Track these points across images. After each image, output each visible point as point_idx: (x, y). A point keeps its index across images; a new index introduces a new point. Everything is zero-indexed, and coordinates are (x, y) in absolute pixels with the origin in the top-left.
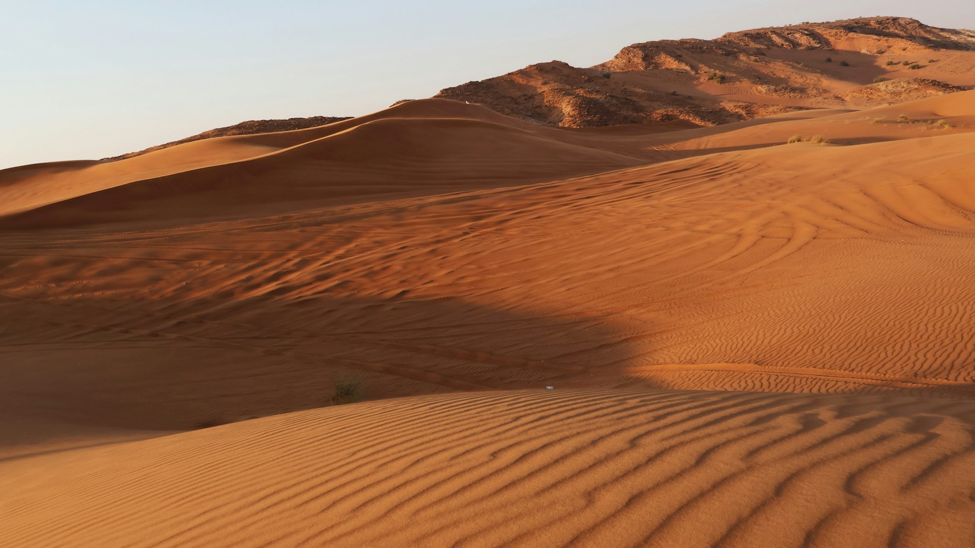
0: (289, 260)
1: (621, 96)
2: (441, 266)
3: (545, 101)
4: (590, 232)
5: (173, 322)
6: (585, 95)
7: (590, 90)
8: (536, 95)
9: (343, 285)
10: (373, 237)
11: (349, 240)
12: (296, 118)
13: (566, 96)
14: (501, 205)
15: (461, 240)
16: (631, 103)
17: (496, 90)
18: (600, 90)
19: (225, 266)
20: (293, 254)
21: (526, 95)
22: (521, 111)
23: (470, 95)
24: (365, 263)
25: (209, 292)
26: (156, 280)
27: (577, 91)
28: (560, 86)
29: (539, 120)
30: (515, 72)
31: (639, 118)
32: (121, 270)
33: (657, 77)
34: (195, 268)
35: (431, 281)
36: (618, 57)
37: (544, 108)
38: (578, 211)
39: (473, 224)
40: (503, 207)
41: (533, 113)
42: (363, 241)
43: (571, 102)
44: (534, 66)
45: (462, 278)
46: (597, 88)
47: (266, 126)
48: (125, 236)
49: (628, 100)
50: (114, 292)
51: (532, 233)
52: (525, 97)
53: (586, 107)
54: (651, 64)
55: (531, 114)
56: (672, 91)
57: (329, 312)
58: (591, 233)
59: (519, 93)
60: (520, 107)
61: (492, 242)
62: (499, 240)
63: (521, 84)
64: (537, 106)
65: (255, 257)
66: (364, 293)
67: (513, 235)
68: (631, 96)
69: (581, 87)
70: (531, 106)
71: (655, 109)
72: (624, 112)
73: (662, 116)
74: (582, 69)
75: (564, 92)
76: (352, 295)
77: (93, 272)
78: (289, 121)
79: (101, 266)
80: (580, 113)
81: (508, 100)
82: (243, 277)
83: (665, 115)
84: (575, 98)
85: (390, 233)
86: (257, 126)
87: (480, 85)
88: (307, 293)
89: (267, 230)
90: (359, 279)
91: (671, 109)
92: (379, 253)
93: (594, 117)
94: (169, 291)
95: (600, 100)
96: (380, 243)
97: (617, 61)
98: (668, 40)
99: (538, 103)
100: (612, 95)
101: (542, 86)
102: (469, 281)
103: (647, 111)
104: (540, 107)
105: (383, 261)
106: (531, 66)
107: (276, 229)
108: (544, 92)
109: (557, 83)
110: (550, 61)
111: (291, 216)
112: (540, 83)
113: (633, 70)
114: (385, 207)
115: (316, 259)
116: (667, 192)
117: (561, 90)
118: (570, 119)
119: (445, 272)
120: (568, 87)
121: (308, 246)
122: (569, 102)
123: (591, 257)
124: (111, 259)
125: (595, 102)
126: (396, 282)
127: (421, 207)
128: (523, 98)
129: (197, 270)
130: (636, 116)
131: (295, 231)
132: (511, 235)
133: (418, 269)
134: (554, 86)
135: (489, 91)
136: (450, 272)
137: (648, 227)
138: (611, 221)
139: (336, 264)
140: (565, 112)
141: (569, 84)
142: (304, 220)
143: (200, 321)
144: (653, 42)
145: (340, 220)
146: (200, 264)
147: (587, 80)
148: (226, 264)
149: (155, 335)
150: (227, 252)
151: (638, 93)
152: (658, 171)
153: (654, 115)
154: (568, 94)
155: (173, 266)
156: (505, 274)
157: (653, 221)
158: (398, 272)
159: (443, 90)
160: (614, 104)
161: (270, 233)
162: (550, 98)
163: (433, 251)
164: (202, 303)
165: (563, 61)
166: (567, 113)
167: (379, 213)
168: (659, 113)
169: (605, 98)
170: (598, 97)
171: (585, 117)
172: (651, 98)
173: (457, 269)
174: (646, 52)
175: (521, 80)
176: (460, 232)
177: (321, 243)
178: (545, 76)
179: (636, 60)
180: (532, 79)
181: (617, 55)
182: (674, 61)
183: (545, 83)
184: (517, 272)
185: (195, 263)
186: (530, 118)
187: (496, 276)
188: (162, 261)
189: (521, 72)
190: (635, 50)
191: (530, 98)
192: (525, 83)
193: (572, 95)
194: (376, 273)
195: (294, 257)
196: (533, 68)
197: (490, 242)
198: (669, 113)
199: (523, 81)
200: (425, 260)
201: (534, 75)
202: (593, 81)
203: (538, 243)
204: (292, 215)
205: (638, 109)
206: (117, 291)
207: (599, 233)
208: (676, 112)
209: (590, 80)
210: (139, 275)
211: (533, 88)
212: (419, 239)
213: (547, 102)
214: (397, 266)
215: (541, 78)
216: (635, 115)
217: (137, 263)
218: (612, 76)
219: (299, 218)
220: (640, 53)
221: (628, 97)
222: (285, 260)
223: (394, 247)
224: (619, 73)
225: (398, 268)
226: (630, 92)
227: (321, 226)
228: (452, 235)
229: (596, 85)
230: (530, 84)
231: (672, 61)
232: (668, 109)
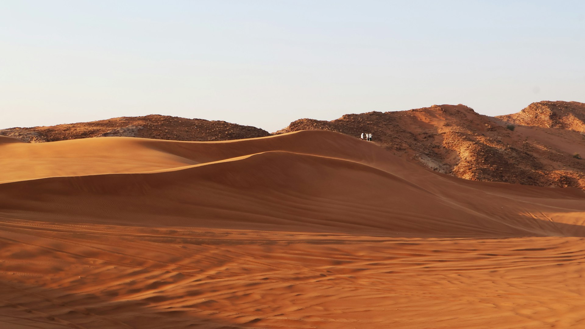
0: (168, 272)
1: (522, 150)
2: (294, 302)
3: (444, 142)
4: (430, 295)
5: (67, 310)
6: (485, 143)
7: (491, 139)
8: (436, 135)
9: (207, 304)
10: (243, 264)
11: (221, 263)
12: (201, 119)
13: (466, 141)
14: (361, 254)
15: (317, 281)
16: (531, 159)
17: (397, 124)
18: (501, 140)
19: (115, 268)
20: (172, 267)
21: (427, 133)
22: (418, 148)
23: (371, 124)
24: (230, 287)
25: (98, 289)
26: (57, 270)
27: (478, 138)
28: (462, 130)
29: (435, 160)
30: (419, 109)
31: (536, 175)
32: (30, 255)
33: (561, 137)
34: (91, 265)
35: (282, 315)
36: (526, 111)
37: (442, 149)
38: (427, 273)
39: (331, 268)
40: (362, 256)
41: (430, 152)
42: (233, 266)
43: (470, 147)
44: (439, 106)
45: (309, 317)
46: (499, 138)
47: (171, 122)
48: (38, 226)
49: (528, 155)
50: (23, 274)
51: (381, 287)
52: (425, 135)
53: (484, 155)
54: (559, 123)
55: (428, 153)
56: (575, 154)
57: (192, 325)
58: (431, 297)
59: (419, 131)
60: (418, 144)
61: (343, 288)
62: (350, 288)
63: (423, 122)
64: (436, 146)
65: (140, 264)
66: (224, 315)
67: (363, 285)
68: (532, 152)
69: (483, 135)
70: (429, 145)
71: (554, 169)
72: (522, 167)
73: (561, 178)
74: (487, 117)
75: (465, 137)
76: (214, 314)
77: (8, 254)
78: (193, 121)
79: (16, 249)
80: (477, 160)
81: (408, 135)
82: (128, 280)
83: (564, 177)
84: (475, 144)
85: (259, 263)
86: (163, 120)
87: (382, 116)
88: (177, 306)
89: (154, 241)
90: (223, 301)
91: (571, 172)
92: (243, 280)
93: (491, 166)
94: (67, 281)
95: (500, 150)
96: (247, 271)
97: (524, 114)
98: (579, 103)
99: (437, 143)
100: (514, 147)
101: (444, 127)
102: (313, 321)
103: (545, 170)
104: (438, 147)
105: (247, 288)
106: (436, 106)
107: (163, 242)
108: (445, 133)
109: (459, 127)
110: (456, 104)
111: (177, 232)
112: (442, 123)
113: (538, 127)
114: (259, 237)
115: (190, 275)
116: (513, 269)
117: (462, 134)
118: (466, 164)
119: (295, 308)
120: (469, 133)
121: (186, 262)
122: (468, 147)
123: (422, 319)
124: (24, 244)
125: (495, 152)
126: (252, 309)
127: (290, 243)
128: (423, 136)
129: (92, 267)
130: (534, 173)
131: (178, 246)
132: (361, 285)
133: (274, 301)
134: (455, 129)
135: (390, 123)
136: (299, 310)
137: (482, 301)
138: (452, 289)
139: (206, 283)
140: (462, 157)
141: (471, 130)
142: (188, 237)
143: (88, 313)
144: (563, 102)
145: (218, 243)
146: (94, 261)
147: (490, 129)
148: (115, 266)
149: (51, 319)
150: (117, 255)
151: (540, 149)
152: (515, 246)
153: (552, 174)
154: (468, 139)
155: (72, 260)
156: (345, 320)
157: (487, 296)
158: (256, 301)
159: (346, 115)
160: (513, 157)
161: (156, 244)
162: (450, 140)
163: (290, 287)
164: (92, 298)
165: (468, 106)
166: (465, 158)
167: (252, 242)
168: (558, 173)
169: (505, 150)
170: (498, 147)
171: (482, 165)
172: (552, 157)
173: (306, 308)
174: (555, 110)
175: (423, 118)
176: (318, 274)
177: (198, 261)
178: (449, 118)
179: (543, 117)
180: (435, 119)
181: (525, 109)
182: (582, 124)
183: (447, 125)
184: (355, 320)
185: (91, 260)
186: (427, 156)
187: (338, 320)
188: (65, 253)
189: (426, 111)
190: (543, 107)
191: (430, 136)
192: (427, 122)
193: (473, 141)
194: (238, 298)
195: (172, 271)
196: (437, 109)
197: (341, 288)
198: (568, 176)
199: (426, 119)
200: (282, 294)
201: (437, 115)
202: (495, 130)
203: (380, 297)
204: (179, 230)
205: (538, 166)
206: (26, 274)
207: (437, 298)
208: (576, 176)
209: (492, 129)
210: (44, 263)
211: (434, 128)
212: (281, 273)
213: (446, 143)
214: (257, 294)
215: (444, 119)
216: (534, 171)
217: (46, 252)
218: (516, 129)
219: (184, 234)
220: (549, 111)
221: (529, 153)
222: (164, 271)
223: (258, 277)
224: (524, 127)
225: (257, 297)
226: (532, 147)
227: (201, 245)
228: (310, 274)
229: (498, 135)
230: (433, 123)
231: (580, 124)
232: (568, 171)
